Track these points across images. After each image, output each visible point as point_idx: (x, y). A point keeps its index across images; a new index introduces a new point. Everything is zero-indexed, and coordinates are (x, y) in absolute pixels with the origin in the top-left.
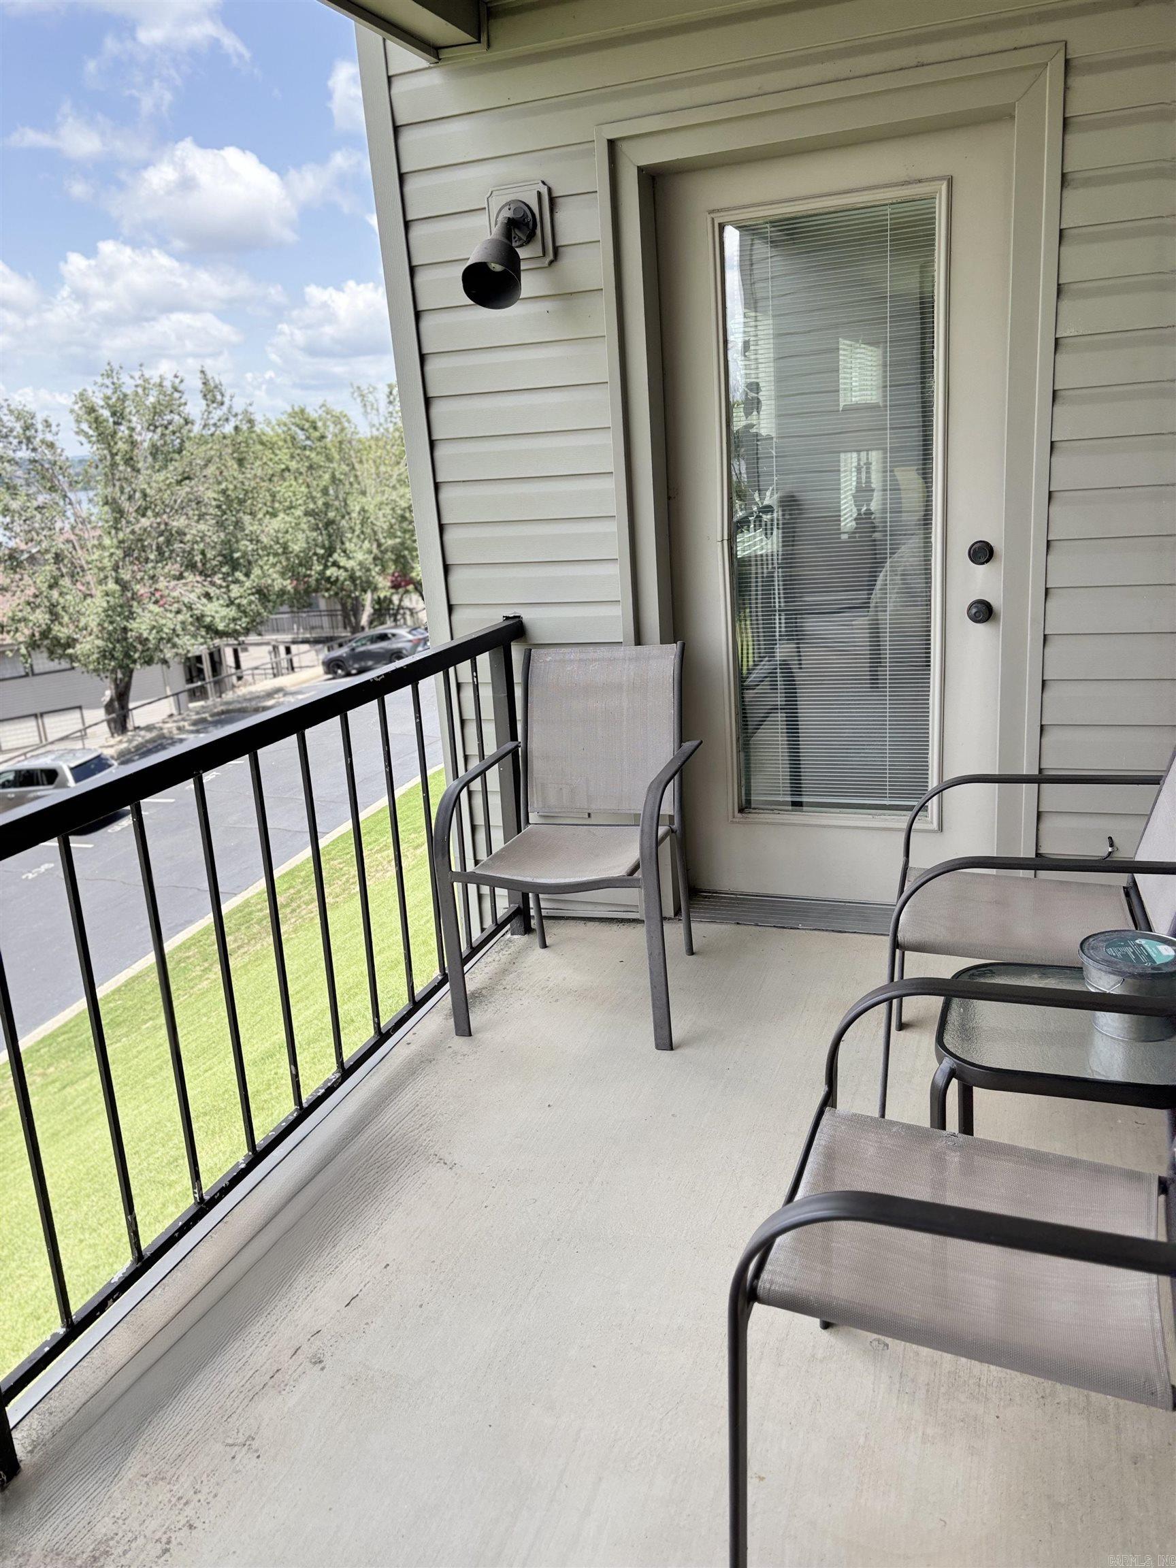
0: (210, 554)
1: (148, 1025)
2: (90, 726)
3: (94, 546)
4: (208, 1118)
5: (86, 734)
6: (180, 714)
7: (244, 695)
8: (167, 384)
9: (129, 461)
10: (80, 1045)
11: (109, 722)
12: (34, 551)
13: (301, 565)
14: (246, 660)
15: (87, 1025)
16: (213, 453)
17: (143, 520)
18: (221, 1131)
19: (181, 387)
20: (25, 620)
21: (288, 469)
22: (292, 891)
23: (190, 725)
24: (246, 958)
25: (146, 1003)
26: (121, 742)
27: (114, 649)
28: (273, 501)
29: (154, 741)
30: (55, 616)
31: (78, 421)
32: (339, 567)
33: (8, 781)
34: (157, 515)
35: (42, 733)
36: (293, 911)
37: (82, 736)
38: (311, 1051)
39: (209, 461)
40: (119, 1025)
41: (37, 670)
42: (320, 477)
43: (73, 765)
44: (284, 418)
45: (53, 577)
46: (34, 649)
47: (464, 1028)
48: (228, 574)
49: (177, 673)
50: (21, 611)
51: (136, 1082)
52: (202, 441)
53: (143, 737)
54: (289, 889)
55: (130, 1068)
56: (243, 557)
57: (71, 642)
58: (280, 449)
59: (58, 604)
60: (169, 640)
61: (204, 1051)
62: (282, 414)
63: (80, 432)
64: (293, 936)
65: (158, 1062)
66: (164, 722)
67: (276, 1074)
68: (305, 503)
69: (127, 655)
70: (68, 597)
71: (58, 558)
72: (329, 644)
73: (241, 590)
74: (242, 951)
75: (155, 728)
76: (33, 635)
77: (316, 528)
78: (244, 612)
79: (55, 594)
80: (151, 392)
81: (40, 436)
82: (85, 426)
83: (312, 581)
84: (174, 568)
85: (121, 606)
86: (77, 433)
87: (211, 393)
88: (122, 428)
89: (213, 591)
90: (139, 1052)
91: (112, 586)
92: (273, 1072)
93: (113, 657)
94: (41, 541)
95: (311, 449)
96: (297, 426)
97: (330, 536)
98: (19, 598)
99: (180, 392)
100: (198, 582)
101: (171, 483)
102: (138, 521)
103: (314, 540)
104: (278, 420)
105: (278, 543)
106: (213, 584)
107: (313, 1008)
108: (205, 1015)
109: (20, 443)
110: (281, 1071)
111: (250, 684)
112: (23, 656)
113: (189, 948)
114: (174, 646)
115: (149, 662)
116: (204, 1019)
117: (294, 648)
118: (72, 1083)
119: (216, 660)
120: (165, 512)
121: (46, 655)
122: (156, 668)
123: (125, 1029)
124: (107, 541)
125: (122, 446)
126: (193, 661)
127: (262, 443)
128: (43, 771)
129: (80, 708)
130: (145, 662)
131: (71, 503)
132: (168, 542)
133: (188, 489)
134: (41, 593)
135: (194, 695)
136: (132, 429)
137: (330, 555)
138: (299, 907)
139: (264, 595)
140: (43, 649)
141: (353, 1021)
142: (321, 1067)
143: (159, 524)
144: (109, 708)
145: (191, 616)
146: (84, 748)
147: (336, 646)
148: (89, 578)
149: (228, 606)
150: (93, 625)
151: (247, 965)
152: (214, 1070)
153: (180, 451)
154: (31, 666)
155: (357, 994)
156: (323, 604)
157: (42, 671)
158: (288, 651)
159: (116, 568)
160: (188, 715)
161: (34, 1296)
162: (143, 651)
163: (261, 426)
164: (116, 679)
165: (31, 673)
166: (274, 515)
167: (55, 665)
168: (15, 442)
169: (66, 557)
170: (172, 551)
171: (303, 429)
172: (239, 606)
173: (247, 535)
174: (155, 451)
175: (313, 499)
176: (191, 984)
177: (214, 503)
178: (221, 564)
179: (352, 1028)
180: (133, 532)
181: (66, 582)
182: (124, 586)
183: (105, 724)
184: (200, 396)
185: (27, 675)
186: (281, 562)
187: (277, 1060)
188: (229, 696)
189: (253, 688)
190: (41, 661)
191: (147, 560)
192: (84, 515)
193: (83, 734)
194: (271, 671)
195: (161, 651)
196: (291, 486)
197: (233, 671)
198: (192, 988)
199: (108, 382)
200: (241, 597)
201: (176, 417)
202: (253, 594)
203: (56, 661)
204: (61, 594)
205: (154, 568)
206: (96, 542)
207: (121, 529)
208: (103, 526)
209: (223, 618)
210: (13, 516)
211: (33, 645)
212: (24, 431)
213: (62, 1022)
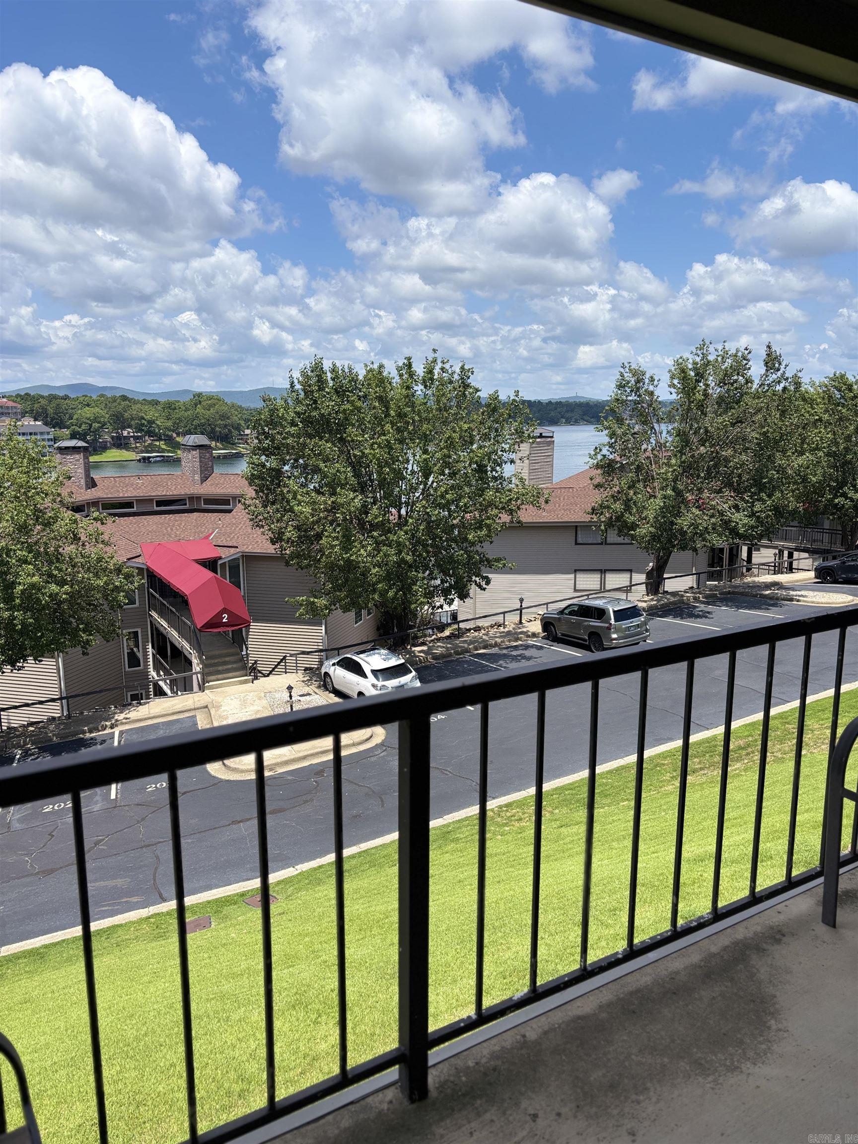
0: (745, 477)
1: (624, 803)
2: (634, 585)
3: (664, 463)
4: (644, 888)
5: (631, 589)
6: (698, 588)
7: (749, 583)
8: (740, 354)
9: (701, 406)
10: (578, 801)
11: (647, 584)
12: (624, 462)
13: (815, 492)
14: (757, 558)
15: (585, 789)
16: (762, 405)
17: (702, 448)
18: (651, 903)
19: (749, 357)
20: (608, 507)
21: (820, 420)
22: (750, 739)
23: (703, 598)
24: (704, 779)
25: (627, 787)
26: (652, 600)
27: (662, 535)
28: (803, 443)
29: (676, 604)
30: (628, 508)
31: (672, 378)
32: (847, 498)
33: (574, 610)
34: (712, 446)
35: (603, 582)
36: (748, 754)
37: (627, 590)
38: (733, 869)
39: (759, 410)
40: (606, 796)
41: (608, 542)
42: (847, 427)
43: (616, 609)
44: (826, 381)
45: (632, 481)
46: (609, 527)
47: (830, 919)
48: (755, 494)
49: (703, 558)
50: (607, 501)
51: (606, 841)
52: (756, 396)
53: (668, 599)
54: (748, 736)
55: (605, 830)
56: (769, 482)
57: (634, 526)
58: (817, 405)
59: (632, 499)
60: (701, 535)
61: (656, 837)
62: (826, 378)
63: (672, 386)
64: (743, 773)
65: (623, 833)
66: (685, 592)
67: (701, 876)
68: (829, 446)
69: (669, 541)
70: (639, 496)
71: (639, 468)
72: (826, 555)
73: (763, 506)
74: (702, 772)
75: (678, 595)
76: (611, 518)
77: (834, 467)
78: (762, 522)
79: (631, 492)
80: (728, 360)
81: (646, 387)
82: (676, 382)
83: (821, 506)
84: (716, 484)
85: (673, 507)
86: (670, 386)
87: (772, 361)
88: (701, 384)
89: (741, 504)
90: (614, 821)
91: (669, 492)
92: (699, 874)
93: (659, 541)
94: (630, 456)
95: (843, 406)
96: (836, 387)
97: (844, 473)
98: (608, 493)
99: (747, 360)
100: (731, 496)
101: (726, 424)
102: (698, 449)
103: (830, 475)
104: (820, 382)
105: (799, 475)
106: (743, 499)
107: (743, 836)
108: (664, 810)
109: (632, 391)
110: (705, 875)
111: (755, 576)
112: (602, 531)
113: (665, 758)
114: (704, 540)
115: (683, 548)
116: (663, 814)
117: (796, 555)
118: (567, 825)
119: (734, 553)
120: (718, 445)
121: (616, 532)
122: (689, 553)
123: (609, 801)
124: (673, 461)
125: (699, 396)
126: (717, 552)
127: (804, 400)
128: (596, 609)
129: (631, 571)
130: (681, 548)
131: (655, 433)
132: (716, 466)
133: (739, 430)
134: (623, 491)
135: (711, 576)
136: (707, 385)
137: (841, 488)
138: (753, 752)
139: (780, 512)
140: (616, 528)
141: (771, 857)
142: (737, 884)
143: (712, 452)
144: (649, 575)
145: (721, 520)
146: (627, 600)
147: (830, 557)
148: (656, 484)
149: (749, 517)
150: (651, 517)
151: (703, 783)
152: (659, 854)
153: (738, 402)
154: (606, 538)
155: (780, 837)
156: (827, 525)
157: (612, 542)
158: (791, 555)
159: (675, 480)
160: (704, 590)
161: (505, 962)
162: (681, 540)
163: (806, 386)
164: (659, 556)
165: (605, 542)
166: (802, 453)
167: (620, 540)
168: (628, 390)
169: (644, 469)
170: (718, 472)
171: (839, 390)
172: (758, 517)
173: (776, 467)
174: (721, 400)
175: (837, 444)
176: (661, 784)
177: (755, 441)
178: (751, 486)
179: (769, 863)
180: (693, 456)
181: (640, 485)
182: (678, 493)
183: (644, 585)
184: (763, 363)
185: (601, 544)
186: (798, 489)
187: (706, 865)
188: (737, 582)
189: (756, 579)
190: (612, 537)
191: (698, 476)
192: (662, 441)
193: (627, 589)
194: (772, 568)
195: (694, 542)
196: (820, 432)
197: (745, 563)
198: (661, 787)
199: (699, 352)
200: (761, 511)
201: (741, 378)
202: (770, 510)
203: (622, 537)
204: (634, 494)
205: (702, 483)
206: (666, 461)
207: (685, 454)
208: (673, 450)
209: (744, 525)
210: (616, 439)
211: (610, 524)
212: (636, 383)
213: (571, 781)
